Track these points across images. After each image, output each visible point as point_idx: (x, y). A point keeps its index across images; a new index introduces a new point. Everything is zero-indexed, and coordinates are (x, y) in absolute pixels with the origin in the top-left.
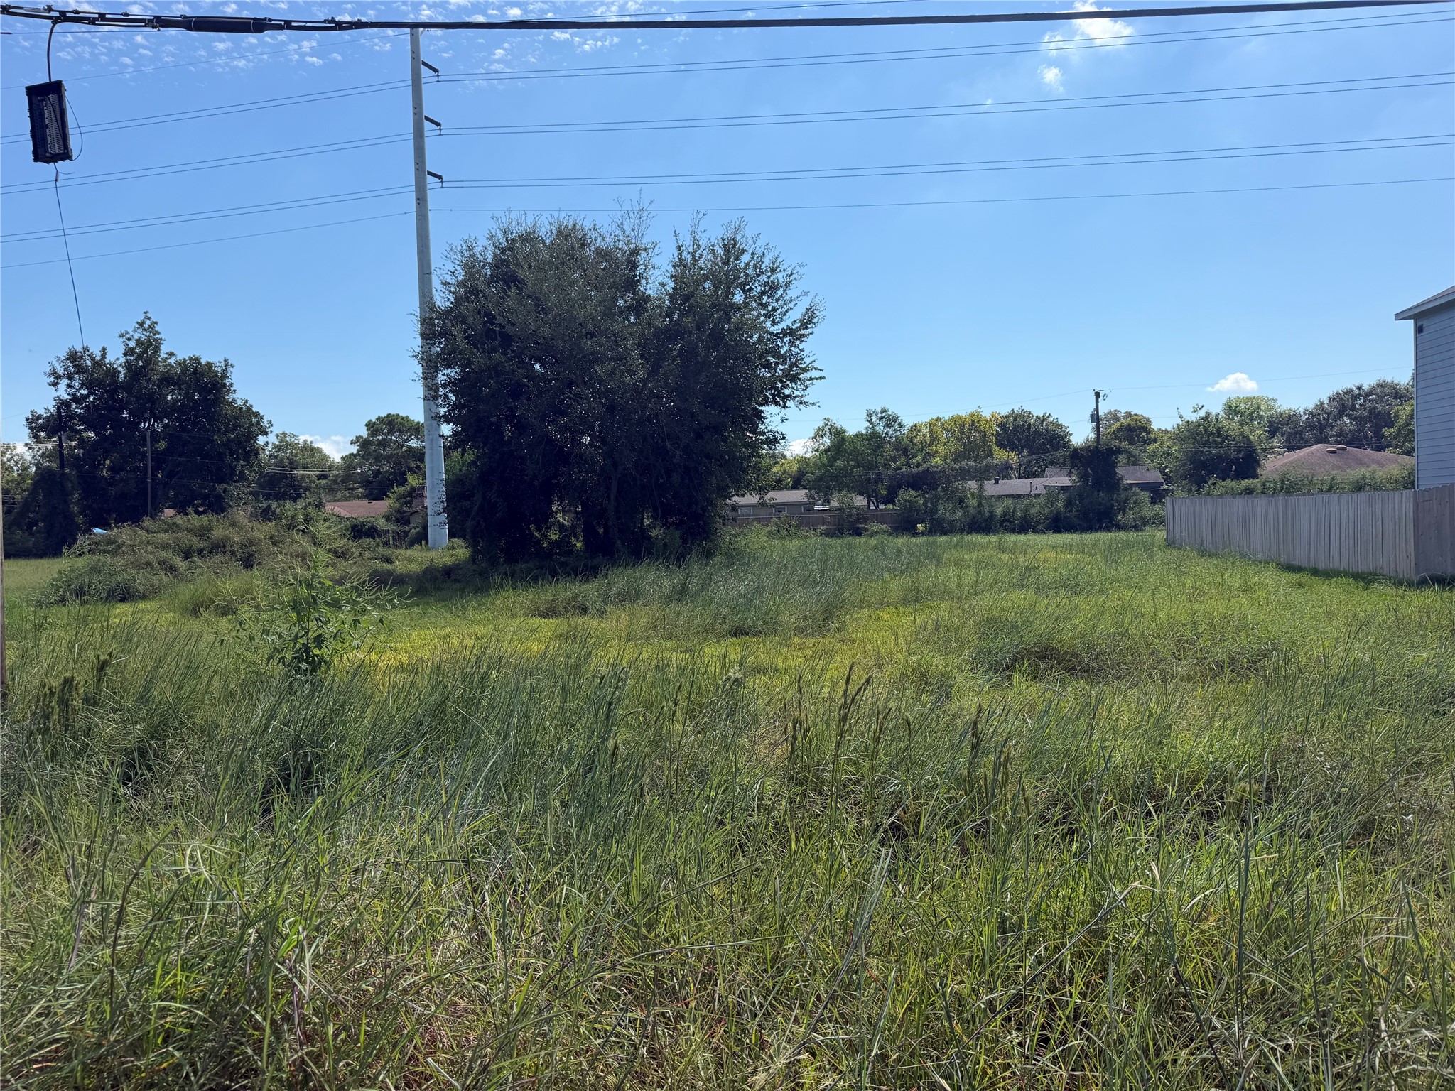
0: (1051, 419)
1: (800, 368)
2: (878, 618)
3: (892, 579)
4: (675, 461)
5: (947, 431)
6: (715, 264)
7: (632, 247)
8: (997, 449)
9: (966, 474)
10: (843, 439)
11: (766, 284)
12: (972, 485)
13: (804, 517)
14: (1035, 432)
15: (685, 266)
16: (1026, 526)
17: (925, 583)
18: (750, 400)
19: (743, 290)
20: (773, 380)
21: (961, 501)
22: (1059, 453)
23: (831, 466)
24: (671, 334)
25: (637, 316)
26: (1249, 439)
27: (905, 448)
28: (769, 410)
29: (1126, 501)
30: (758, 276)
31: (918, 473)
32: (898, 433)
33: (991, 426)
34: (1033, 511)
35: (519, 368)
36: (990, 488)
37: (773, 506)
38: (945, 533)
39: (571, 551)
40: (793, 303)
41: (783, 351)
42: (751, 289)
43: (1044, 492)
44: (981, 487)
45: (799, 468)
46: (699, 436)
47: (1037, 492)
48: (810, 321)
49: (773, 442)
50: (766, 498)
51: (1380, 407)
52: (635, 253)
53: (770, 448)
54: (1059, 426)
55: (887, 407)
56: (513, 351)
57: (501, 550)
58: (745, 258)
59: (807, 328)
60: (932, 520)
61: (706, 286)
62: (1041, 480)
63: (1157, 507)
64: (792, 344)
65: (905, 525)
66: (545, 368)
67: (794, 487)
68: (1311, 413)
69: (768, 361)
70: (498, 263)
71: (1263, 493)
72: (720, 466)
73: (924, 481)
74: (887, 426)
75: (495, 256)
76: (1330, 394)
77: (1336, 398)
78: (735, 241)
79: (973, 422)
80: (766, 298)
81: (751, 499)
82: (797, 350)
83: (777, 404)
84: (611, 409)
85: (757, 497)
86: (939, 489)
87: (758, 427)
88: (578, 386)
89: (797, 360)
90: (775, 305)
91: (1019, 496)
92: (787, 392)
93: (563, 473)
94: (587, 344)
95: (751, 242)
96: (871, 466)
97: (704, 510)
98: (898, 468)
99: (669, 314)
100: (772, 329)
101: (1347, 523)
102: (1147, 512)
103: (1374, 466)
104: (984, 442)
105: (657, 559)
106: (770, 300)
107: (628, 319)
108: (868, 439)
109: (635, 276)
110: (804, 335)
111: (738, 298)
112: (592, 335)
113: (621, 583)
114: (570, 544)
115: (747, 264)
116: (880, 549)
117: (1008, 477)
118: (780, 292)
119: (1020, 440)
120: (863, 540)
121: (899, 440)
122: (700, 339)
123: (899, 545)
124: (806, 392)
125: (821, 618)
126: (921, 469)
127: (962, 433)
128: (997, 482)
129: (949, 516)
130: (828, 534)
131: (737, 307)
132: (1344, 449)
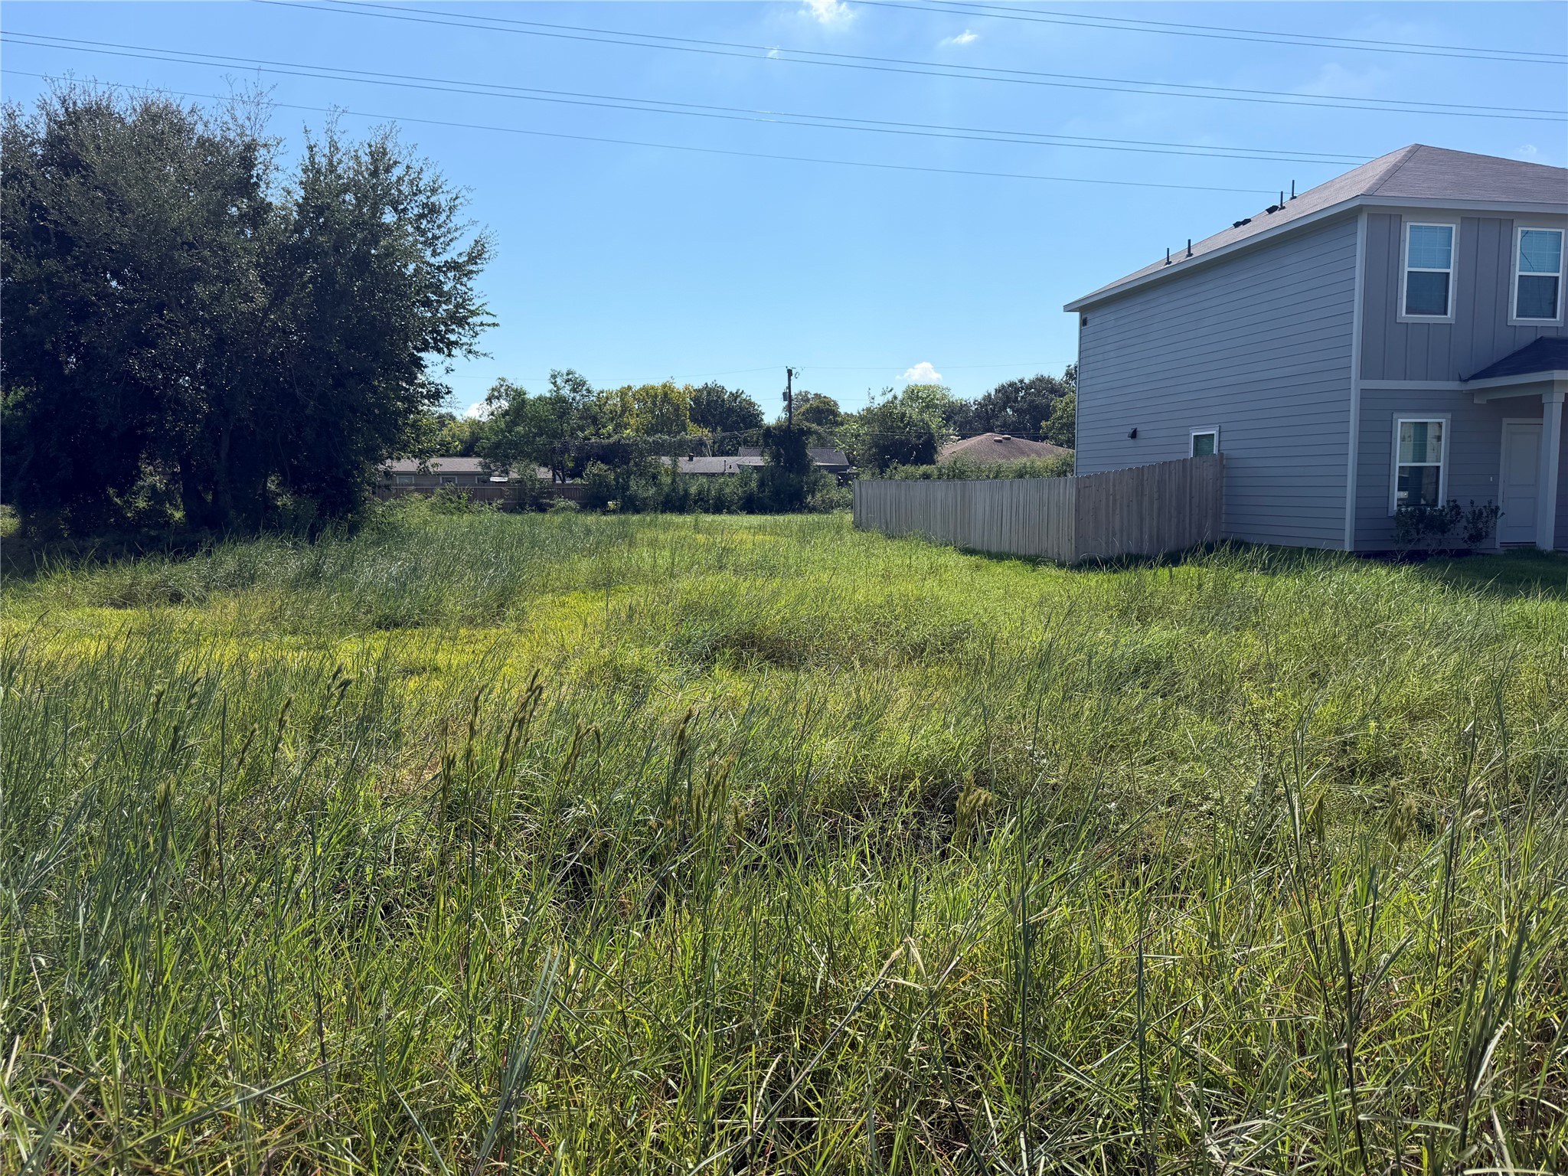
0: (744, 396)
1: (469, 311)
2: (563, 605)
3: (580, 560)
4: (308, 412)
5: (639, 401)
6: (357, 173)
7: (247, 139)
8: (691, 424)
9: (659, 449)
10: (524, 401)
11: (425, 205)
12: (666, 460)
13: (478, 489)
14: (728, 409)
15: (319, 171)
16: (719, 506)
17: (616, 564)
18: (405, 343)
19: (396, 210)
20: (434, 322)
21: (654, 477)
22: (753, 431)
23: (509, 432)
24: (302, 253)
25: (255, 228)
26: (929, 426)
27: (592, 417)
28: (429, 357)
29: (815, 483)
30: (415, 195)
31: (609, 445)
32: (586, 399)
33: (684, 400)
34: (727, 490)
35: (85, 281)
36: (685, 465)
37: (439, 474)
38: (637, 511)
39: (167, 523)
40: (459, 232)
41: (446, 288)
42: (405, 210)
43: (738, 471)
44: (675, 464)
45: (473, 433)
46: (338, 383)
47: (732, 471)
48: (480, 255)
49: (436, 396)
50: (428, 464)
51: (1039, 400)
52: (250, 147)
53: (433, 404)
54: (751, 404)
55: (573, 368)
56: (75, 258)
57: (66, 520)
58: (397, 172)
59: (476, 263)
60: (623, 498)
61: (347, 198)
62: (735, 458)
63: (844, 490)
64: (457, 280)
65: (594, 501)
66: (124, 284)
67: (466, 453)
68: (980, 403)
69: (428, 298)
70: (54, 142)
71: (939, 478)
72: (368, 421)
73: (614, 454)
74: (574, 390)
75: (50, 133)
76: (996, 386)
77: (1001, 390)
78: (385, 149)
79: (666, 394)
80: (424, 222)
81: (407, 465)
82: (463, 288)
83: (439, 351)
84: (220, 342)
85: (417, 461)
86: (632, 463)
87: (416, 378)
88: (170, 310)
89: (464, 300)
90: (437, 232)
91: (713, 475)
92: (453, 337)
93: (152, 421)
94: (183, 258)
95: (405, 152)
96: (556, 435)
97: (348, 474)
98: (586, 438)
99: (299, 228)
100: (432, 260)
101: (1018, 507)
102: (835, 495)
103: (1033, 456)
104: (678, 416)
105: (281, 533)
106: (430, 226)
107: (242, 232)
108: (553, 404)
109: (251, 177)
110: (471, 272)
111: (389, 217)
112: (191, 246)
113: (230, 564)
114: (162, 513)
115: (400, 179)
116: (566, 526)
117: (701, 454)
118: (443, 217)
119: (714, 416)
120: (547, 516)
121: (586, 408)
122: (338, 263)
123: (588, 523)
124: (476, 340)
125: (495, 605)
126: (611, 440)
127: (655, 404)
128: (691, 459)
129: (642, 494)
130: (504, 508)
131: (387, 230)
132: (1009, 439)
